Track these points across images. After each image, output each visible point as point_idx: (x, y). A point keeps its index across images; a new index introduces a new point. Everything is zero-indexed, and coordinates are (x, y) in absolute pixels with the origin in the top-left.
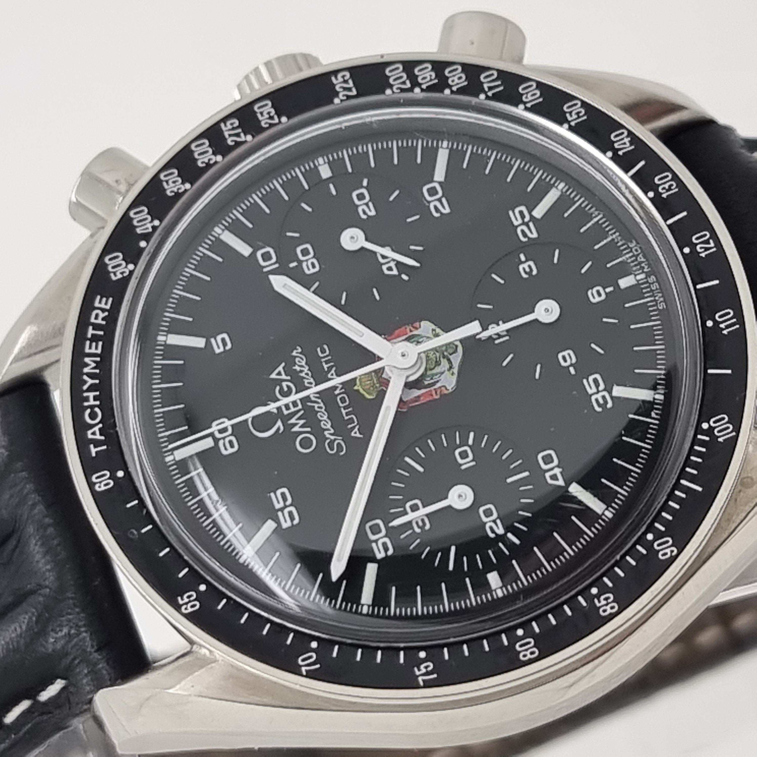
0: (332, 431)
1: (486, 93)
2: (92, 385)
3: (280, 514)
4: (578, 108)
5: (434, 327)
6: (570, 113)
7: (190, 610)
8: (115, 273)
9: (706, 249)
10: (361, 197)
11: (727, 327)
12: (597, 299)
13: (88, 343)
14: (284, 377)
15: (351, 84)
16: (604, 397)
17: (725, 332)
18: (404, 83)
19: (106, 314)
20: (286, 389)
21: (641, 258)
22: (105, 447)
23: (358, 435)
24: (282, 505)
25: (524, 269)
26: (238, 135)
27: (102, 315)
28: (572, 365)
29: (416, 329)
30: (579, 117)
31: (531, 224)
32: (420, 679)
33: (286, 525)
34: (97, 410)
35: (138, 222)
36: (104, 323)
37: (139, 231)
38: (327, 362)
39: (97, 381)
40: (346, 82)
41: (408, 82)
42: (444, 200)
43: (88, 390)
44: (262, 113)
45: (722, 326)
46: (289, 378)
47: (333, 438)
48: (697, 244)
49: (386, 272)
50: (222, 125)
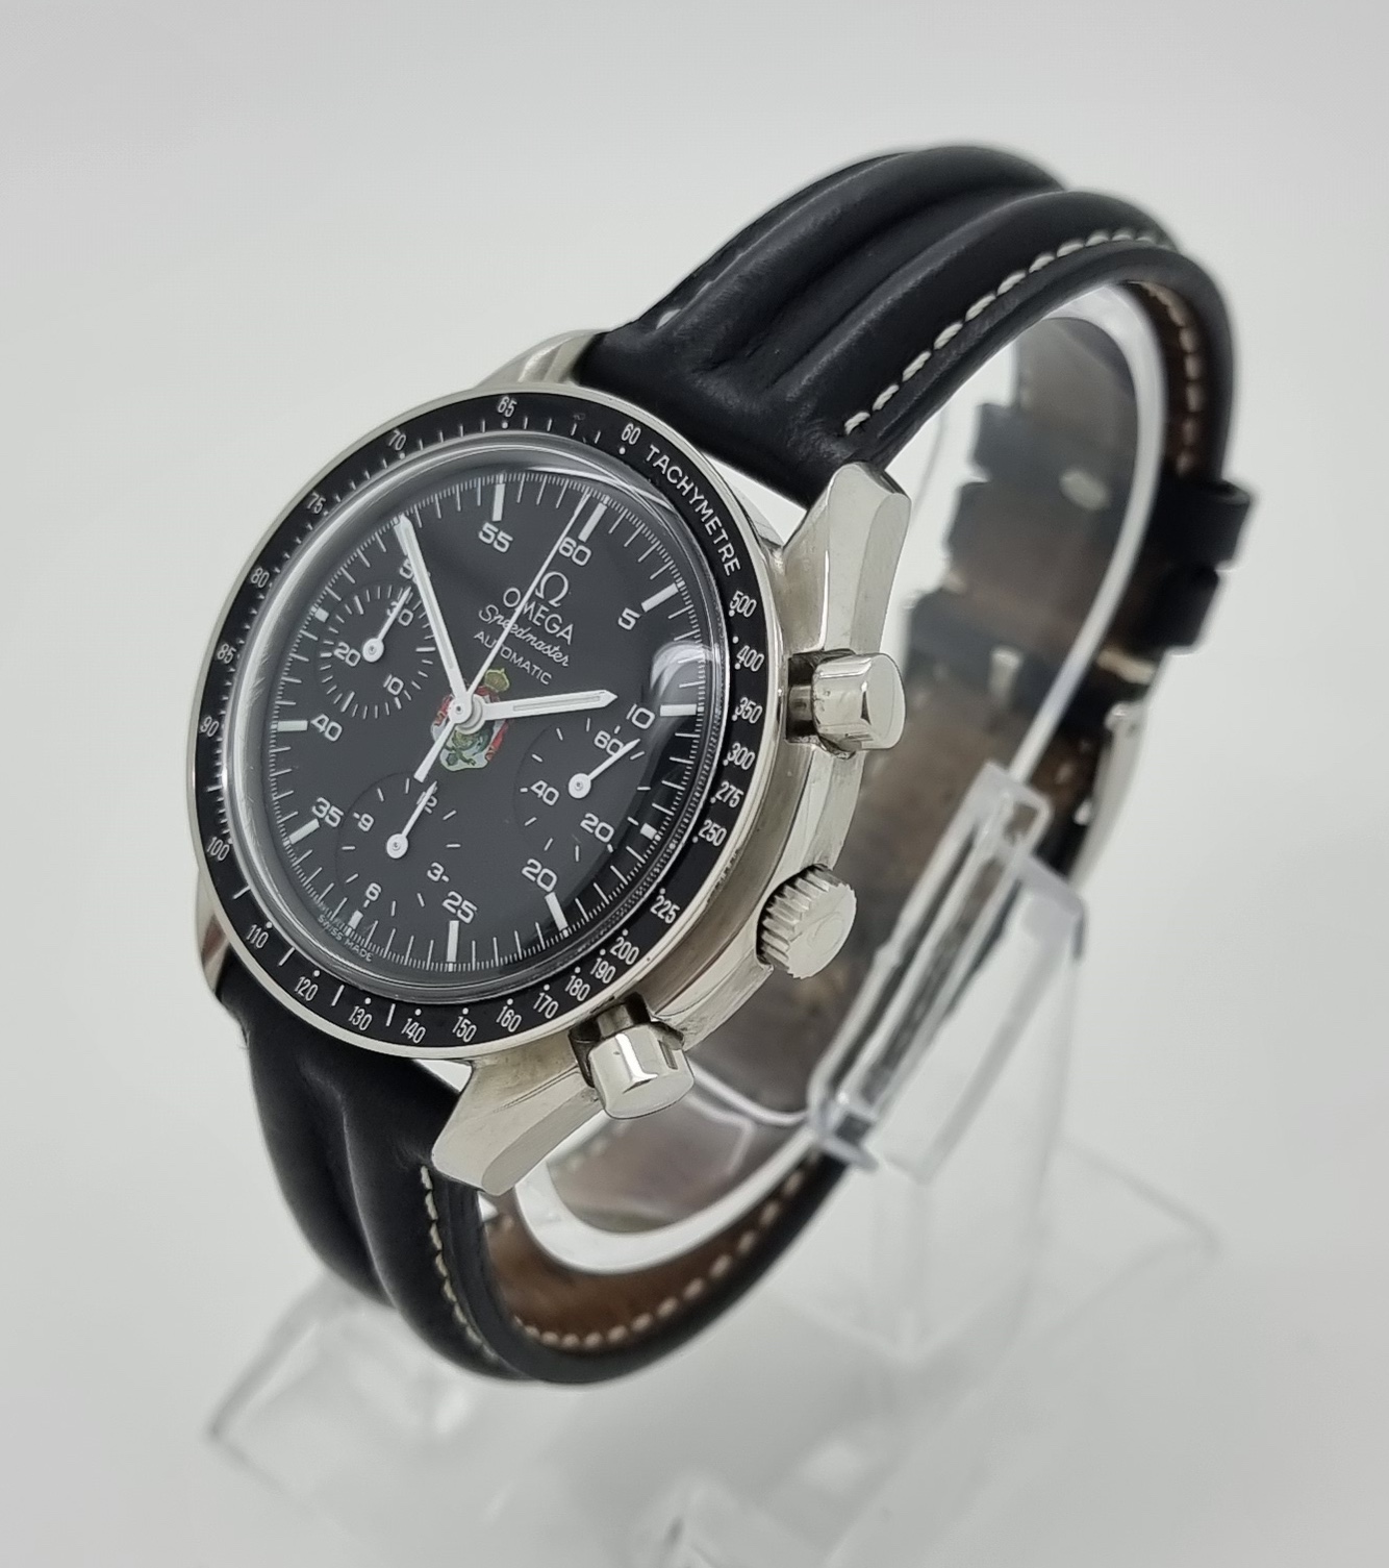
0: (499, 623)
1: (546, 992)
2: (693, 496)
3: (496, 530)
4: (463, 1035)
5: (476, 766)
6: (468, 1026)
7: (503, 402)
8: (740, 596)
9: (303, 985)
10: (604, 832)
11: (255, 933)
12: (371, 888)
13: (720, 525)
14: (562, 633)
15: (660, 915)
16: (321, 811)
17: (255, 926)
18: (617, 950)
19: (723, 559)
20: (555, 625)
21: (356, 948)
22: (648, 459)
23: (478, 636)
24: (499, 538)
25: (438, 869)
26: (723, 795)
27: (726, 555)
28: (359, 820)
29: (487, 754)
30: (459, 1027)
31: (453, 910)
32: (317, 496)
33: (487, 526)
34: (675, 481)
35: (752, 654)
36: (720, 551)
37: (747, 647)
38: (538, 671)
39: (691, 502)
40: (665, 914)
41: (615, 953)
42: (533, 878)
43: (692, 490)
44: (716, 829)
45: (259, 930)
46: (558, 635)
47: (496, 618)
48: (312, 984)
49: (541, 783)
50: (742, 793)
